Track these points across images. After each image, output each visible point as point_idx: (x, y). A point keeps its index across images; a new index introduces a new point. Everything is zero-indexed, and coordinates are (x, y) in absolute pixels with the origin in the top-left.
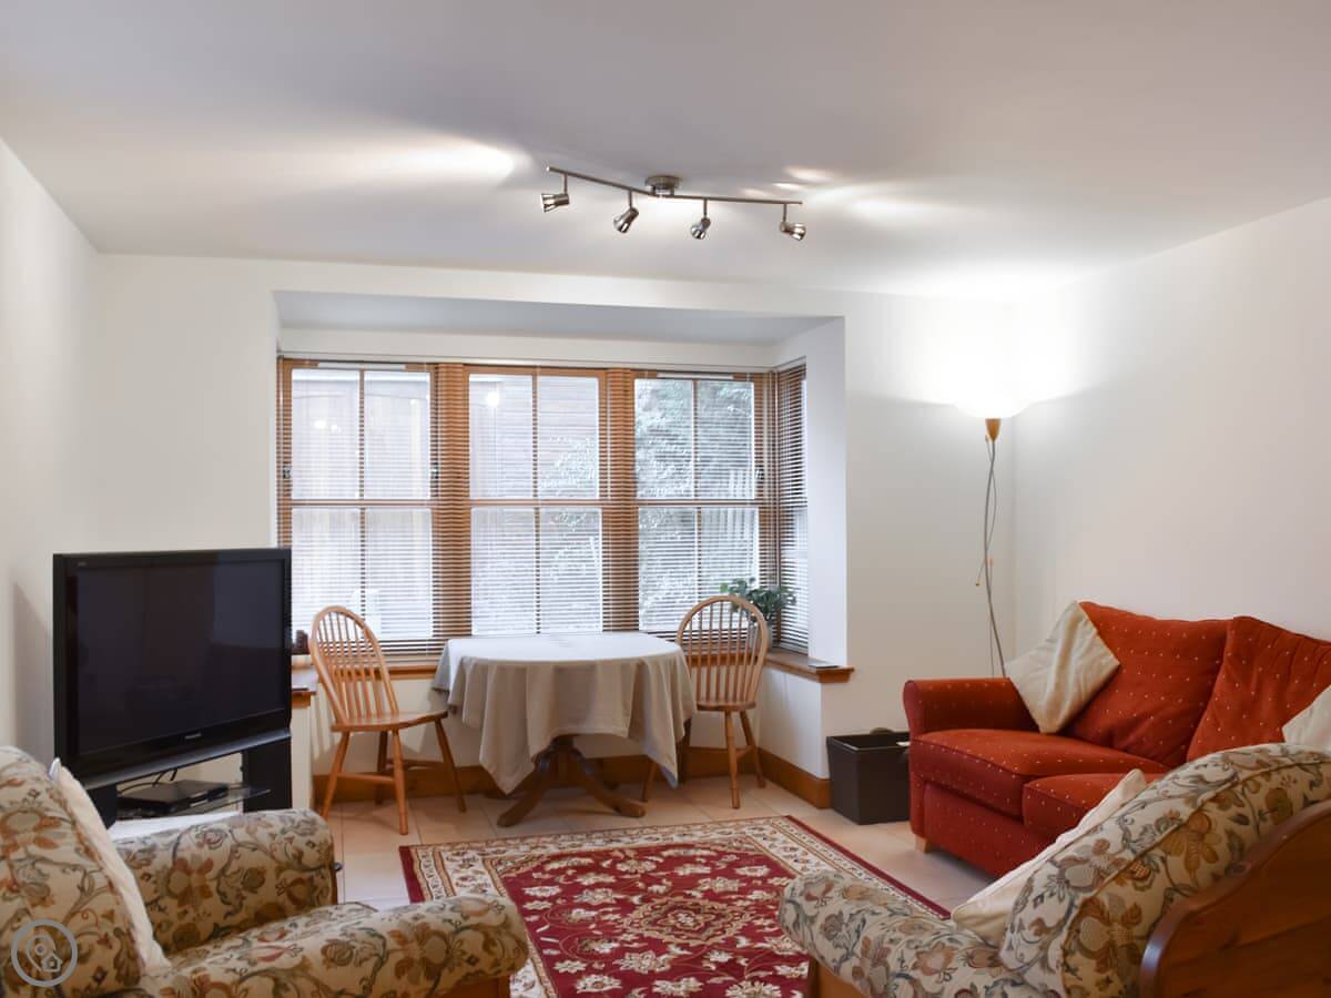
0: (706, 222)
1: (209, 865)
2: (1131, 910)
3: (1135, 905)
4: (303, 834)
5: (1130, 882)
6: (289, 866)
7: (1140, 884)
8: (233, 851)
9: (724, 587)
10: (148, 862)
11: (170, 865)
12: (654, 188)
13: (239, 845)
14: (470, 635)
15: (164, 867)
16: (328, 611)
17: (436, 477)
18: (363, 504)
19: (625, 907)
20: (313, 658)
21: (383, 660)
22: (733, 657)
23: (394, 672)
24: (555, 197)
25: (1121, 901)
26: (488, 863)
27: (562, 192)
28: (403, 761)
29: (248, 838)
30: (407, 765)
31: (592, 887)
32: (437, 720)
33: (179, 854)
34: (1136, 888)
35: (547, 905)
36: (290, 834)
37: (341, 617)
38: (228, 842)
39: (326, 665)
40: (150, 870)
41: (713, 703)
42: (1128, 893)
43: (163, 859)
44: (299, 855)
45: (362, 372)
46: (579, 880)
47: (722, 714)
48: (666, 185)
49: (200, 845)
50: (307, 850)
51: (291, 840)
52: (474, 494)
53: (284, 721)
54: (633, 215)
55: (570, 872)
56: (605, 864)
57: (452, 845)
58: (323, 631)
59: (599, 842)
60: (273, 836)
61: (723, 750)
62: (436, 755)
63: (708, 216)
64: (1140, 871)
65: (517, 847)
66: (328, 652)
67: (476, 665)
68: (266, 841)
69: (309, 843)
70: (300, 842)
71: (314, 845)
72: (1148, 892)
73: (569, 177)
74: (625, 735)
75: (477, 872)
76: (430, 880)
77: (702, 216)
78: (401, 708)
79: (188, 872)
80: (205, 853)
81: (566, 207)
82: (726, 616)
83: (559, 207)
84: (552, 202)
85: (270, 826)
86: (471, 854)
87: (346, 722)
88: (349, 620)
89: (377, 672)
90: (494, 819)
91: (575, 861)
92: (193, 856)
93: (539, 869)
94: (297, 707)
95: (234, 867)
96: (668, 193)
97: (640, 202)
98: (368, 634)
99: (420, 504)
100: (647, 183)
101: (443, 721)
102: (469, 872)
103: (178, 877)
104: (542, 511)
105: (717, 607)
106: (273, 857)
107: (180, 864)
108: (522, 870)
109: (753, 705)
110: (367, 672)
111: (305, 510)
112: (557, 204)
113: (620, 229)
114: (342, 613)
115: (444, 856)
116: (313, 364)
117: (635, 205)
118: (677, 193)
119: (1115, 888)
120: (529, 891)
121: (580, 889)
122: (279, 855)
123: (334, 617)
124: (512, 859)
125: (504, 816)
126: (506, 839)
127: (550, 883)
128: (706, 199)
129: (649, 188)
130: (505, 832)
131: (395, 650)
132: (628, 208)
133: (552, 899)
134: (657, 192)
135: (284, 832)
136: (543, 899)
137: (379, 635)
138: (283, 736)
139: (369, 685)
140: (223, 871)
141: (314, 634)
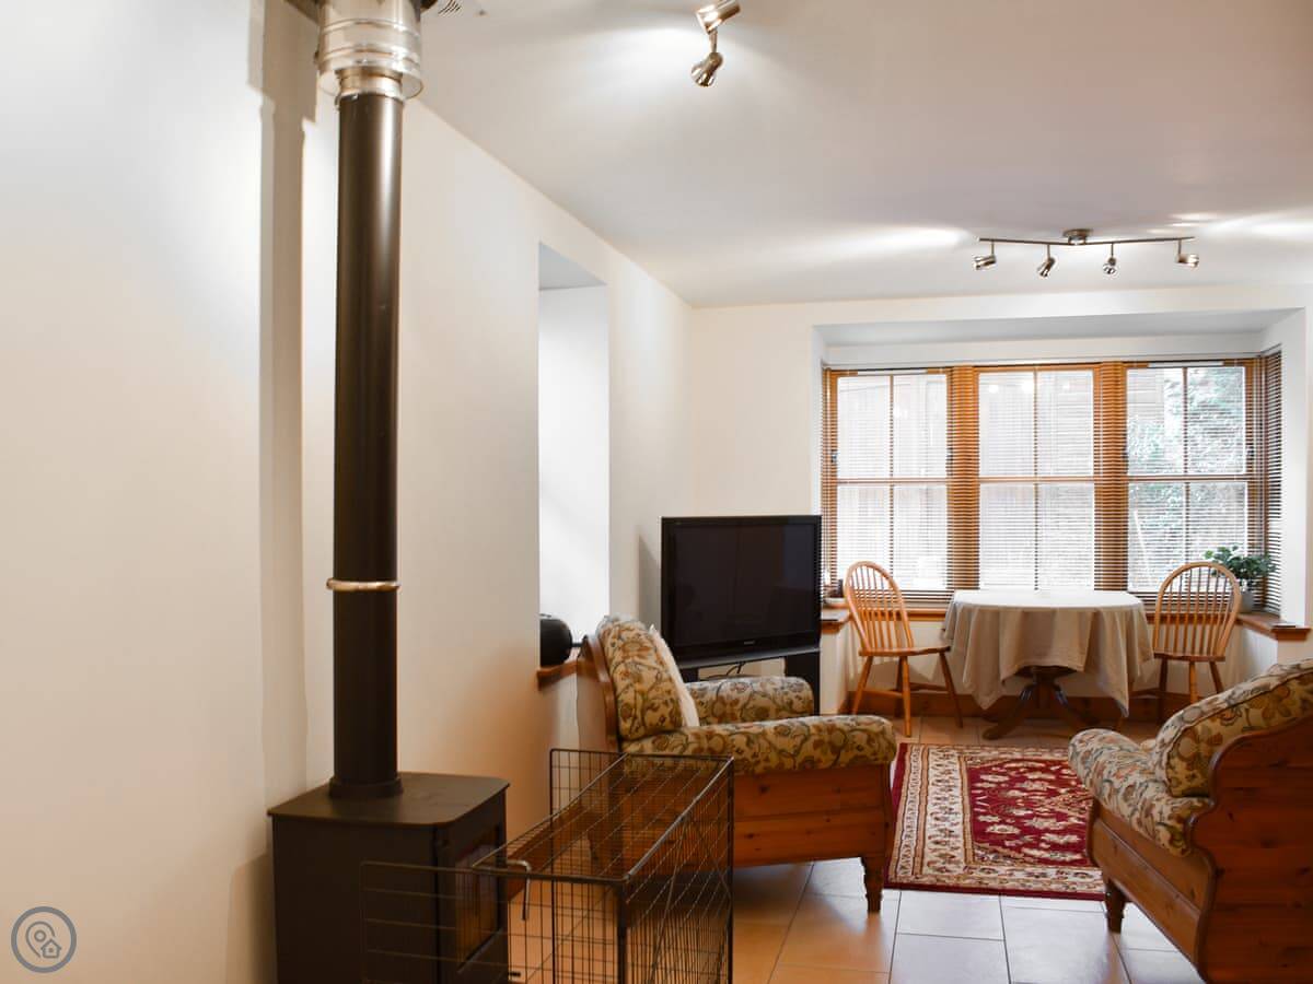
0: (1112, 261)
1: (736, 702)
2: (1215, 736)
3: (1219, 734)
4: (795, 691)
5: (1218, 720)
6: (784, 708)
7: (1226, 722)
8: (751, 696)
9: (1208, 555)
10: (703, 696)
11: (714, 698)
12: (1070, 239)
13: (755, 692)
14: (977, 589)
15: (711, 699)
16: (860, 565)
17: (951, 458)
18: (892, 482)
19: (1052, 793)
20: (847, 601)
21: (904, 605)
22: (1208, 617)
23: (912, 615)
24: (985, 259)
25: (1209, 730)
26: (962, 759)
27: (990, 254)
28: (911, 684)
29: (761, 689)
30: (914, 687)
31: (1033, 780)
32: (942, 652)
33: (720, 694)
34: (1222, 724)
35: (992, 786)
36: (786, 690)
37: (871, 570)
38: (748, 691)
39: (857, 607)
40: (704, 700)
41: (1180, 654)
42: (1216, 727)
43: (711, 695)
44: (791, 703)
45: (892, 376)
46: (1027, 775)
47: (1186, 664)
48: (1082, 235)
49: (732, 690)
50: (795, 700)
51: (786, 693)
52: (982, 474)
53: (816, 641)
54: (1050, 263)
55: (1022, 770)
56: (1053, 768)
57: (940, 746)
58: (855, 578)
59: (1057, 755)
60: (776, 690)
61: (1184, 695)
62: (942, 682)
63: (1115, 256)
64: (1228, 714)
65: (989, 752)
66: (859, 597)
67: (964, 609)
68: (771, 692)
69: (797, 697)
70: (792, 695)
71: (800, 699)
72: (1231, 727)
73: (996, 243)
74: (1082, 670)
75: (950, 763)
76: (913, 764)
77: (1109, 256)
78: (915, 642)
79: (724, 704)
80: (735, 695)
81: (993, 265)
82: (1204, 578)
83: (988, 267)
84: (982, 263)
85: (773, 684)
86: (952, 752)
87: (869, 649)
88: (876, 572)
89: (898, 614)
90: (981, 731)
91: (1030, 764)
92: (728, 696)
93: (1001, 766)
94: (826, 633)
95: (751, 705)
96: (1081, 242)
97: (1058, 252)
98: (892, 584)
99: (938, 481)
100: (1065, 235)
101: (947, 654)
102: (946, 762)
103: (718, 705)
104: (1042, 486)
105: (1195, 571)
106: (774, 702)
107: (720, 699)
108: (986, 765)
109: (1222, 659)
110: (890, 614)
111: (846, 487)
112: (987, 264)
113: (1042, 274)
114: (872, 567)
115: (931, 751)
116: (853, 373)
117: (1052, 256)
118: (1088, 241)
119: (1208, 723)
120: (983, 777)
121: (1026, 779)
122: (778, 701)
123: (864, 568)
124: (981, 758)
125: (989, 731)
126: (984, 746)
127: (1003, 774)
128: (1113, 243)
129: (1066, 240)
130: (986, 743)
131: (915, 597)
132: (1046, 257)
133: (999, 783)
134: (1073, 242)
135: (782, 688)
136: (991, 782)
137: (901, 586)
138: (815, 650)
139: (892, 624)
140: (745, 706)
141: (848, 581)
